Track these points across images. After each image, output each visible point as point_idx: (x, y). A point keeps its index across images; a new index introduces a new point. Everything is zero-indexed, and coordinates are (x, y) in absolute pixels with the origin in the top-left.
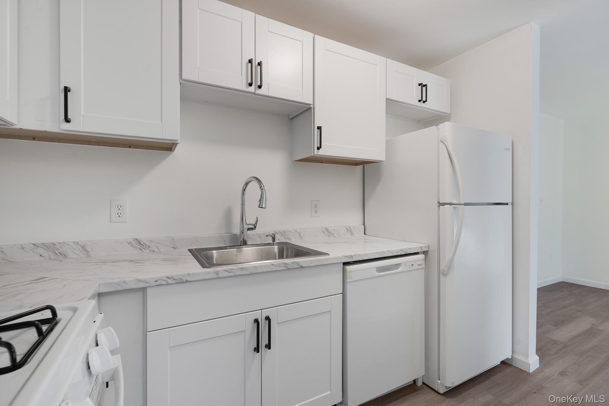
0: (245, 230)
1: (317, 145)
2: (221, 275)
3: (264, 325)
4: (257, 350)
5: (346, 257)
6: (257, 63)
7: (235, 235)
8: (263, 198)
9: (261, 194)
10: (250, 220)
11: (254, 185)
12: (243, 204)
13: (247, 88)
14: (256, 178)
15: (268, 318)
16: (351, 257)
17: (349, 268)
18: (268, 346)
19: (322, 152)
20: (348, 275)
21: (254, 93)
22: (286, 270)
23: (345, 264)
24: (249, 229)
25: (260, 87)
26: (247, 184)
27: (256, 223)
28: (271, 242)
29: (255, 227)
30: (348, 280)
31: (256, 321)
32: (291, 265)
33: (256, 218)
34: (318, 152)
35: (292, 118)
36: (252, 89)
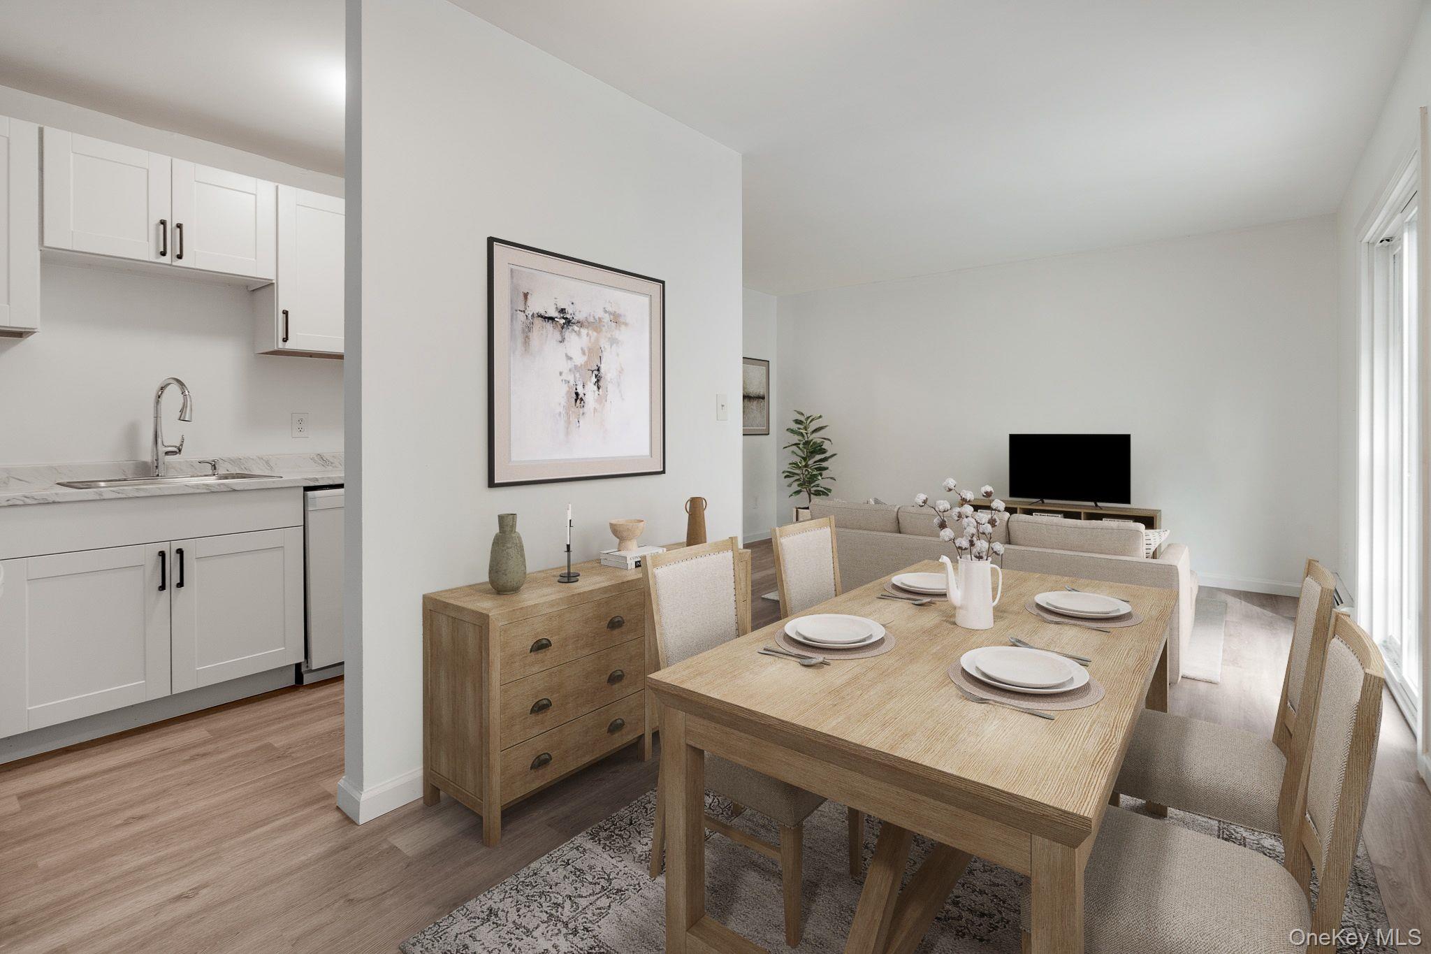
0: (161, 455)
1: (281, 335)
2: (106, 496)
3: (172, 560)
4: (162, 588)
5: (306, 479)
6: (174, 225)
7: (145, 463)
8: (186, 407)
9: (183, 401)
10: (170, 439)
11: (174, 389)
12: (157, 417)
13: (157, 258)
14: (178, 381)
15: (180, 552)
16: (317, 480)
17: (310, 494)
18: (181, 585)
19: (290, 345)
20: (310, 502)
21: (170, 265)
22: (207, 493)
23: (307, 489)
24: (167, 453)
25: (180, 257)
26: (162, 389)
27: (181, 445)
28: (211, 472)
29: (180, 451)
30: (310, 509)
31: (162, 554)
32: (217, 487)
33: (180, 438)
34: (284, 345)
35: (253, 290)
36: (166, 260)
